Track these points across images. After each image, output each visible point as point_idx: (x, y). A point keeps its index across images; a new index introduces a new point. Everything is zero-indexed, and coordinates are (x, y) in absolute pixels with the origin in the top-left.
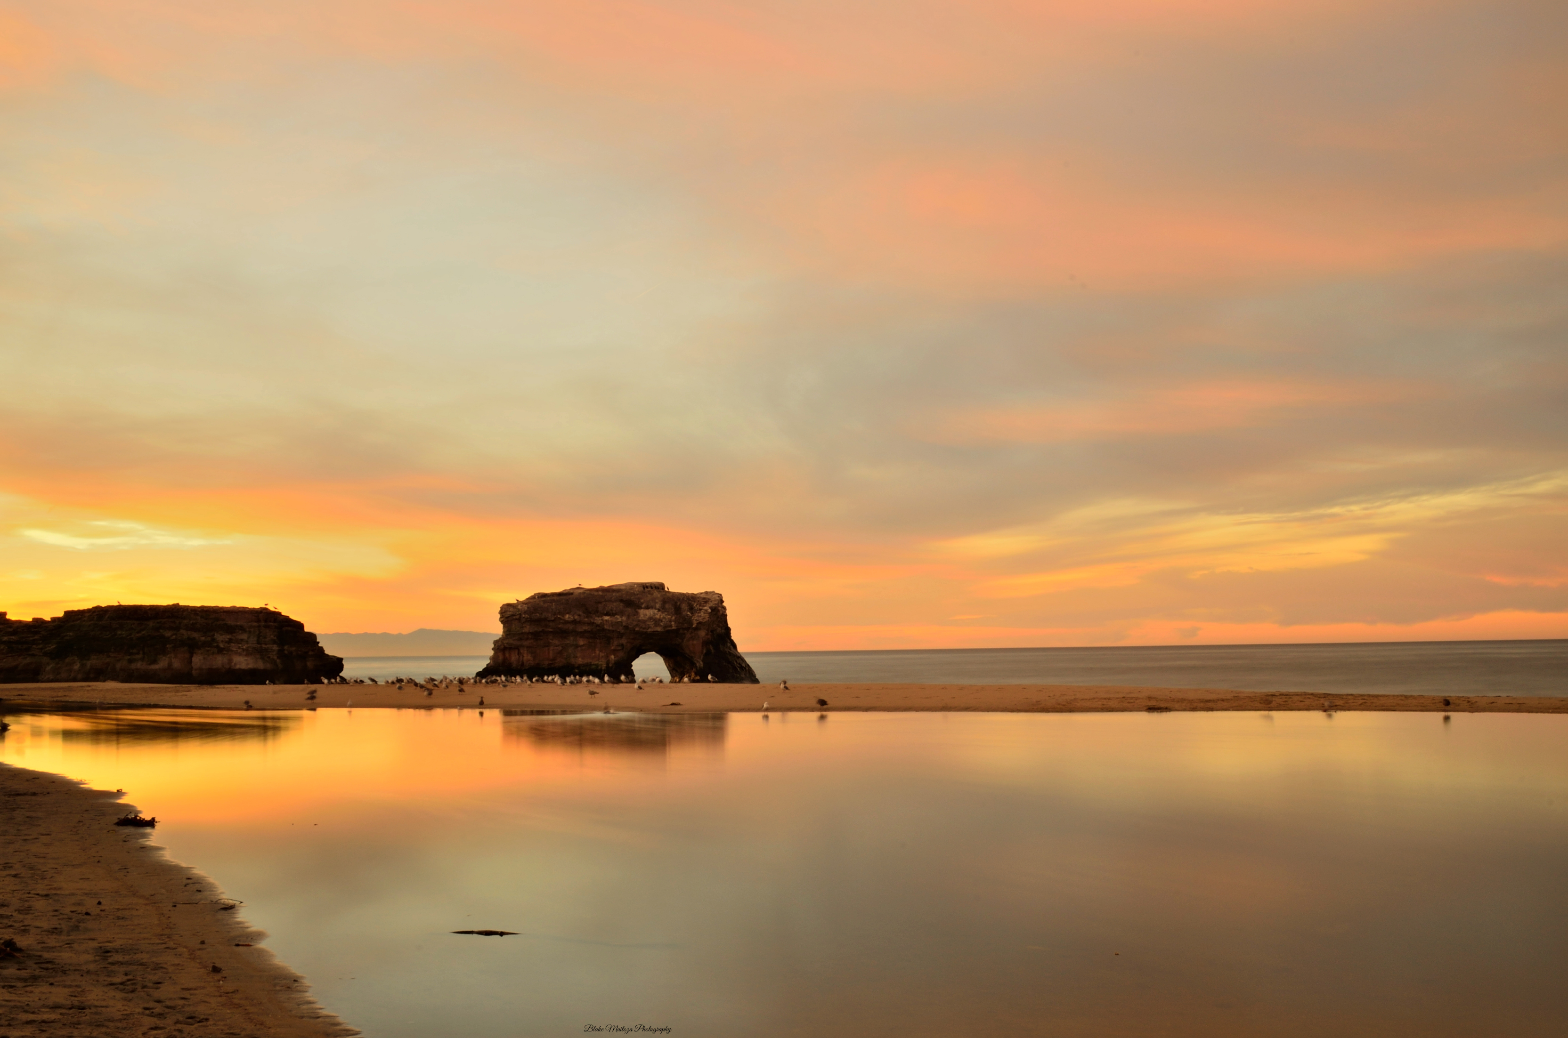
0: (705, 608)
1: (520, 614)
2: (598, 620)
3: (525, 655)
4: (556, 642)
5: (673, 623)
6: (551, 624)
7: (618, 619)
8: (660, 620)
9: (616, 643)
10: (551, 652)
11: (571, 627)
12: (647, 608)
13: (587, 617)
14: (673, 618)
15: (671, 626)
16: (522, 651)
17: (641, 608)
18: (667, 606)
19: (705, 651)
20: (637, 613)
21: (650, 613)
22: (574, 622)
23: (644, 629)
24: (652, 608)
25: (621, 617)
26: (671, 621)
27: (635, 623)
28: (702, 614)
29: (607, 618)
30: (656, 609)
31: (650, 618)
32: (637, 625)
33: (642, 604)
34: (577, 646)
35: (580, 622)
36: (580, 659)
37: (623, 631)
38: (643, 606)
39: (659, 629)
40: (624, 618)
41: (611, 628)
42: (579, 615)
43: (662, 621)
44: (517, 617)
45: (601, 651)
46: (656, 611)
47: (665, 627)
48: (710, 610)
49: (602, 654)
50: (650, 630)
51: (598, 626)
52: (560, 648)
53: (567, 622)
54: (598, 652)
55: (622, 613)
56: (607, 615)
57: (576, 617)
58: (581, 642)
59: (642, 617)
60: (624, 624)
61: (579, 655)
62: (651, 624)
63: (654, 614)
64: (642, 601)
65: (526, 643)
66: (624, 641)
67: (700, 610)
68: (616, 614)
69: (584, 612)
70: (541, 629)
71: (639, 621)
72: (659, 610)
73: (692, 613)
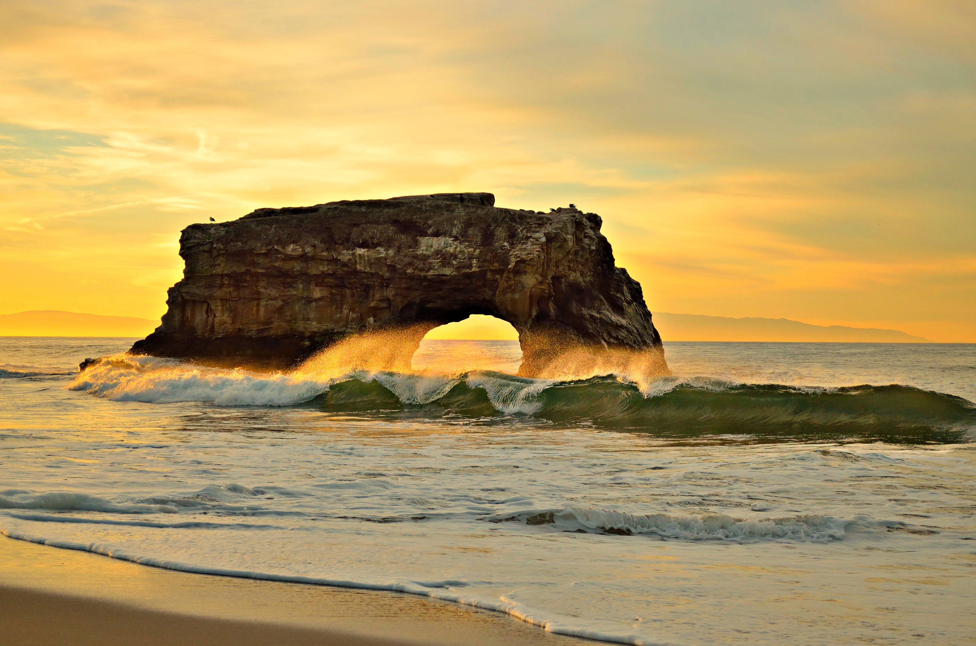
0: (537, 235)
1: (212, 243)
2: (345, 255)
3: (218, 314)
4: (274, 292)
5: (475, 261)
6: (261, 260)
7: (381, 253)
8: (454, 256)
9: (377, 296)
10: (262, 310)
11: (297, 266)
12: (437, 234)
13: (327, 250)
14: (477, 251)
15: (470, 266)
16: (213, 307)
17: (424, 234)
18: (470, 231)
19: (534, 314)
20: (416, 244)
21: (437, 243)
22: (304, 257)
23: (422, 270)
24: (445, 234)
25: (387, 250)
26: (471, 258)
27: (407, 260)
28: (529, 246)
29: (360, 251)
30: (451, 236)
31: (437, 252)
32: (410, 264)
33: (430, 227)
34: (309, 301)
35: (313, 258)
36: (314, 323)
37: (387, 275)
38: (430, 231)
39: (448, 271)
40: (391, 252)
41: (368, 269)
42: (314, 246)
43: (456, 257)
44: (207, 248)
45: (352, 310)
46: (450, 240)
47: (458, 268)
48: (544, 239)
49: (352, 315)
50: (431, 272)
51: (345, 265)
52: (280, 303)
53: (289, 258)
54: (346, 311)
55: (388, 243)
56: (363, 245)
57: (308, 249)
58: (317, 293)
59: (422, 250)
60: (389, 262)
61: (312, 315)
62: (435, 262)
63: (447, 245)
64: (430, 222)
65: (219, 293)
66: (390, 293)
67: (528, 238)
68: (379, 244)
69: (323, 241)
70: (243, 269)
71: (416, 257)
72: (456, 238)
73: (512, 244)
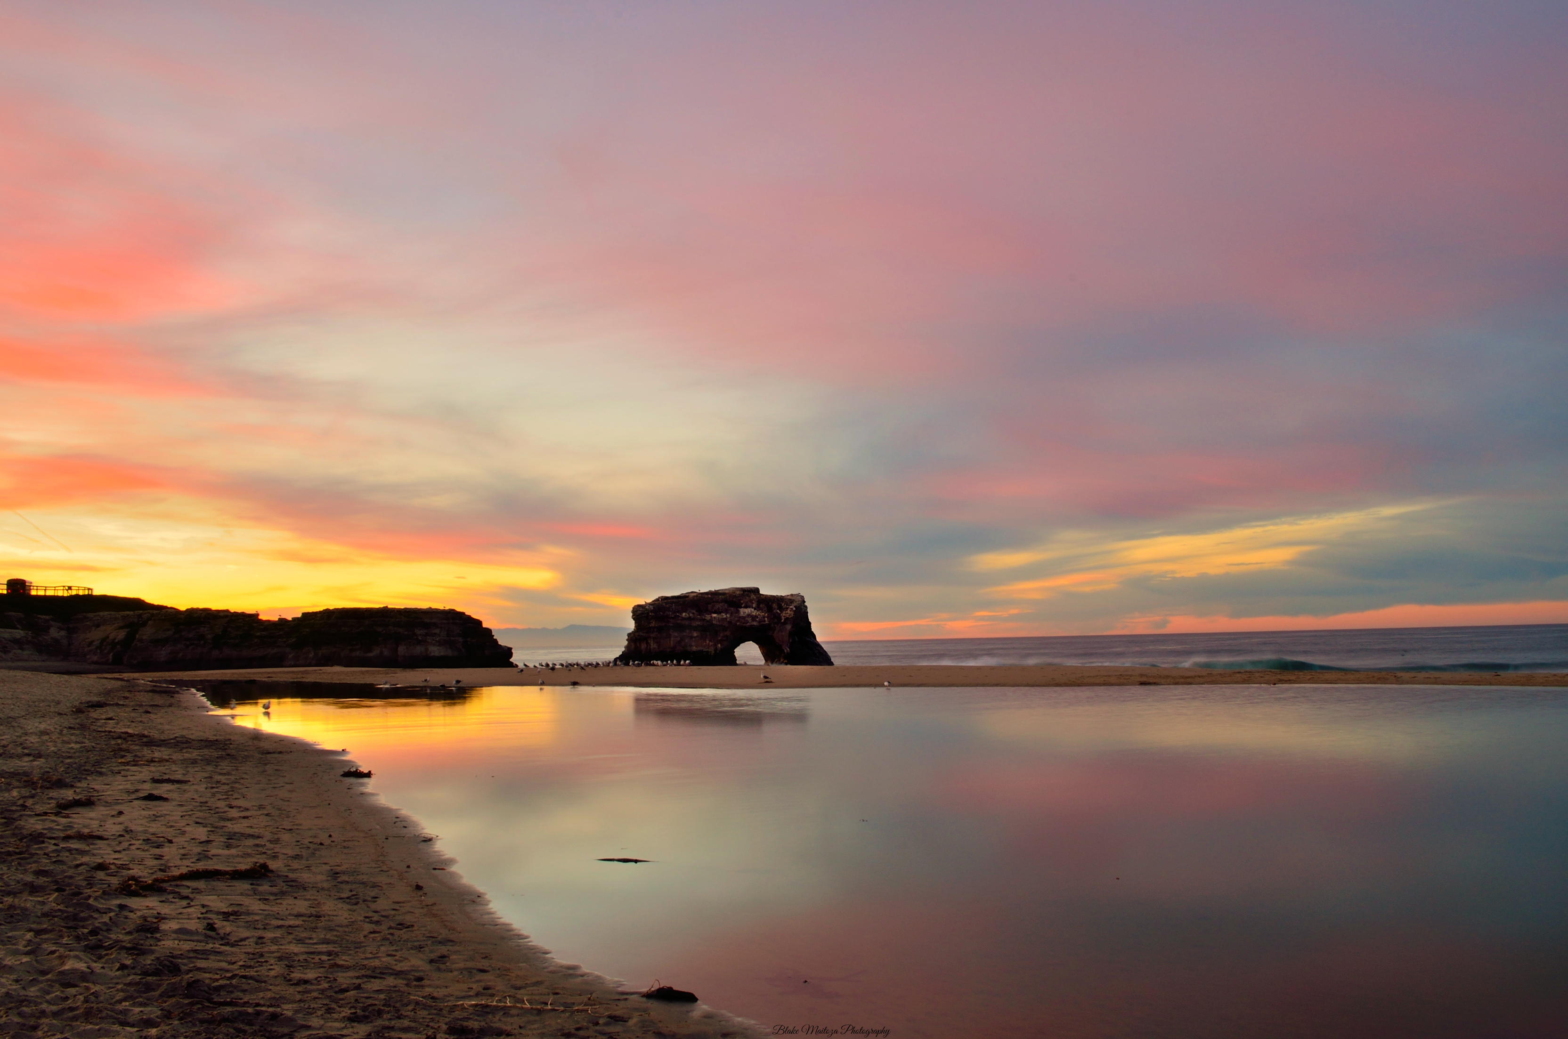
0: (791, 607)
1: (648, 613)
2: (708, 617)
3: (652, 644)
4: (676, 634)
5: (766, 619)
6: (671, 620)
7: (723, 616)
8: (756, 617)
9: (721, 635)
10: (672, 642)
11: (687, 623)
12: (746, 607)
13: (699, 615)
14: (766, 615)
15: (765, 621)
16: (649, 641)
17: (741, 607)
18: (761, 606)
19: (791, 641)
20: (738, 612)
21: (748, 611)
22: (689, 618)
23: (744, 623)
24: (749, 607)
25: (726, 614)
26: (764, 617)
27: (736, 619)
28: (789, 611)
29: (714, 615)
30: (752, 608)
31: (749, 615)
32: (738, 621)
33: (742, 604)
34: (692, 637)
35: (694, 619)
36: (694, 647)
37: (727, 625)
38: (743, 606)
39: (755, 623)
40: (728, 615)
41: (718, 623)
42: (693, 613)
43: (757, 617)
44: (646, 615)
45: (710, 641)
46: (753, 610)
47: (760, 622)
48: (794, 609)
49: (711, 643)
50: (748, 624)
51: (708, 621)
52: (679, 639)
53: (683, 619)
54: (708, 642)
55: (726, 612)
56: (715, 613)
57: (691, 615)
58: (695, 634)
59: (742, 614)
60: (728, 620)
61: (693, 644)
62: (749, 619)
63: (752, 612)
64: (742, 602)
65: (652, 635)
66: (728, 633)
67: (787, 608)
68: (722, 612)
69: (697, 611)
70: (664, 624)
71: (740, 617)
72: (755, 609)
73: (780, 611)
